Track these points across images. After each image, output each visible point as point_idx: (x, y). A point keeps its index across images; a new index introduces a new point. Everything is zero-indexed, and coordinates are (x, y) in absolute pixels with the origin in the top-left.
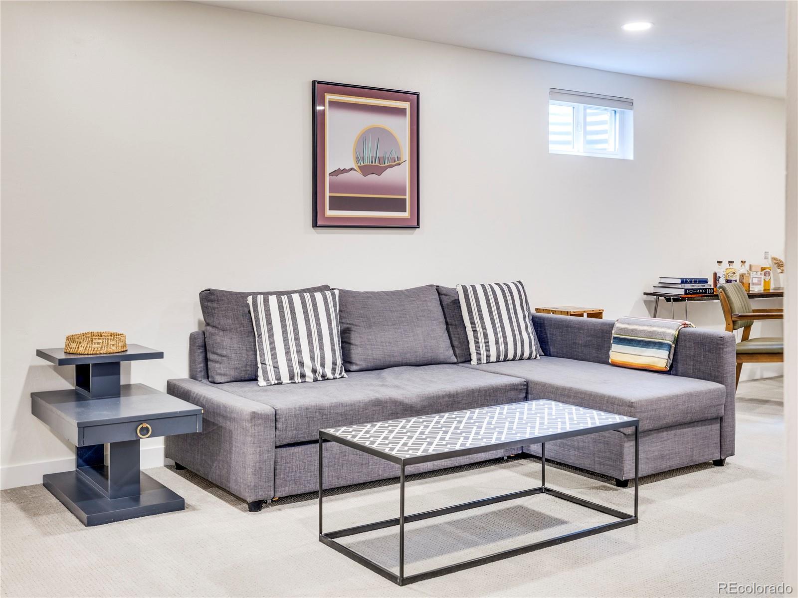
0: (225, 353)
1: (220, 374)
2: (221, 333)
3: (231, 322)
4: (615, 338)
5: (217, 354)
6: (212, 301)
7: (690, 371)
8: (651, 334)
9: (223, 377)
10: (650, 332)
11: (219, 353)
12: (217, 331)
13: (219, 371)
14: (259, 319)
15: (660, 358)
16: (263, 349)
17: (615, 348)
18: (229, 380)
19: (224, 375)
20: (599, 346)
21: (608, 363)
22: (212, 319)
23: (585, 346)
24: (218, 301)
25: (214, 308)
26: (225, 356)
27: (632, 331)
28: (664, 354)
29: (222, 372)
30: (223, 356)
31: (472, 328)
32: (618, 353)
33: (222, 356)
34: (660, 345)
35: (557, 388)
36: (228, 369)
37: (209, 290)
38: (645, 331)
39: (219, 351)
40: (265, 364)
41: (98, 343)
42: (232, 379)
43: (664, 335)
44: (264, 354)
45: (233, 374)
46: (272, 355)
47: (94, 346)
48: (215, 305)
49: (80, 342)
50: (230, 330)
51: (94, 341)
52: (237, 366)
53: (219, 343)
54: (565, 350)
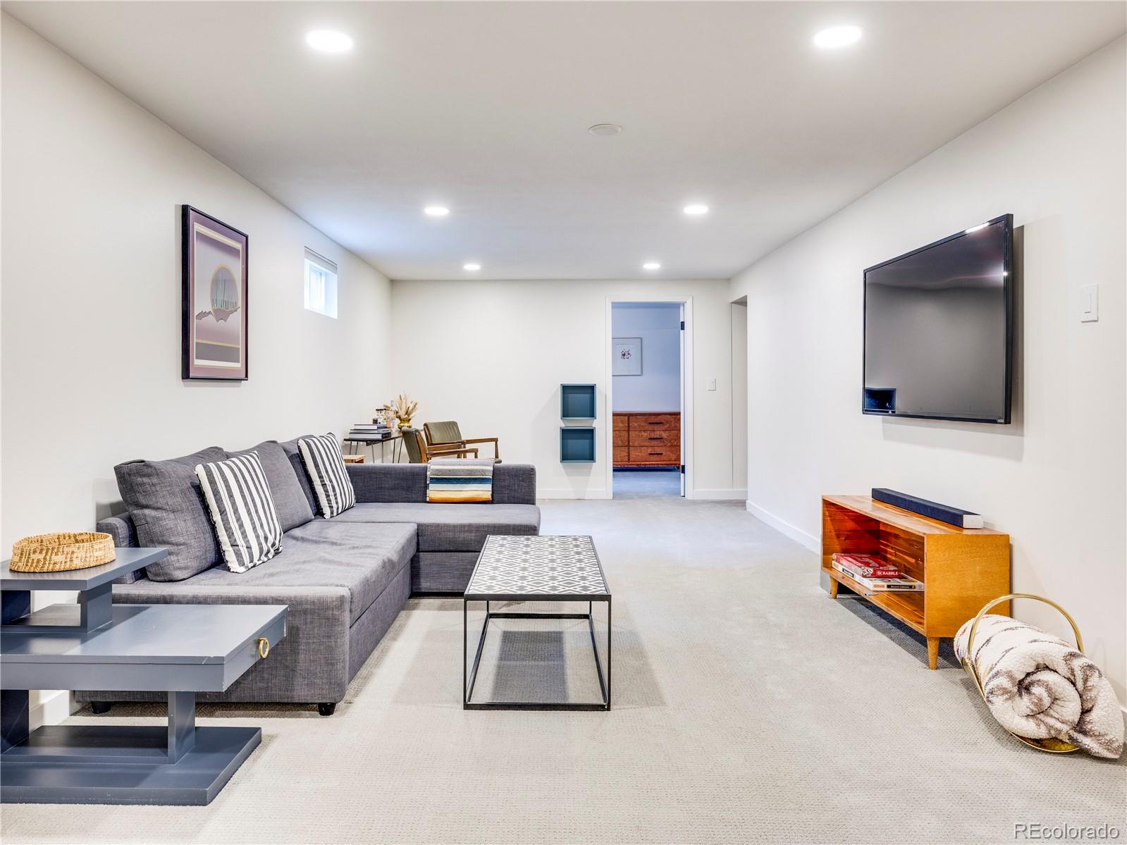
0: (181, 540)
1: (180, 568)
2: (172, 516)
3: (179, 500)
4: (431, 479)
5: (173, 544)
6: (149, 476)
7: (506, 499)
8: (471, 472)
9: (184, 572)
10: (468, 470)
11: (174, 542)
12: (164, 514)
13: (177, 565)
14: (218, 492)
15: (485, 491)
16: (230, 528)
17: (432, 487)
18: (192, 573)
19: (185, 568)
20: (409, 487)
21: (426, 502)
22: (154, 499)
23: (392, 489)
24: (158, 475)
25: (154, 485)
26: (184, 544)
27: (450, 470)
28: (489, 487)
29: (183, 565)
30: (181, 545)
31: (321, 482)
32: (434, 491)
33: (177, 545)
34: (482, 481)
35: (455, 526)
36: (189, 560)
37: (143, 461)
38: (463, 470)
39: (173, 539)
40: (238, 546)
41: (100, 549)
42: (195, 572)
43: (483, 472)
44: (233, 533)
45: (195, 565)
46: (242, 534)
47: (96, 554)
48: (155, 480)
49: (73, 553)
50: (182, 511)
51: (96, 547)
52: (197, 553)
53: (171, 528)
54: (368, 495)
